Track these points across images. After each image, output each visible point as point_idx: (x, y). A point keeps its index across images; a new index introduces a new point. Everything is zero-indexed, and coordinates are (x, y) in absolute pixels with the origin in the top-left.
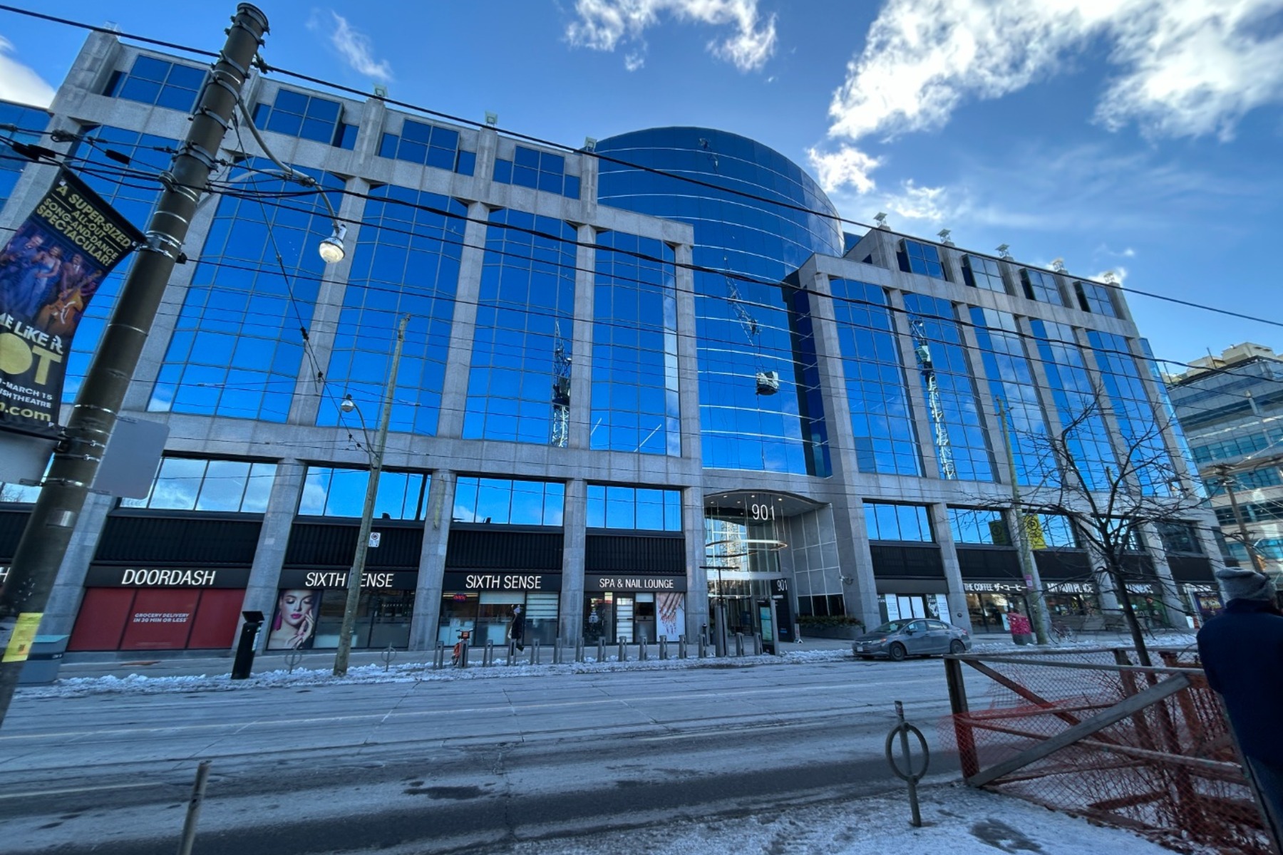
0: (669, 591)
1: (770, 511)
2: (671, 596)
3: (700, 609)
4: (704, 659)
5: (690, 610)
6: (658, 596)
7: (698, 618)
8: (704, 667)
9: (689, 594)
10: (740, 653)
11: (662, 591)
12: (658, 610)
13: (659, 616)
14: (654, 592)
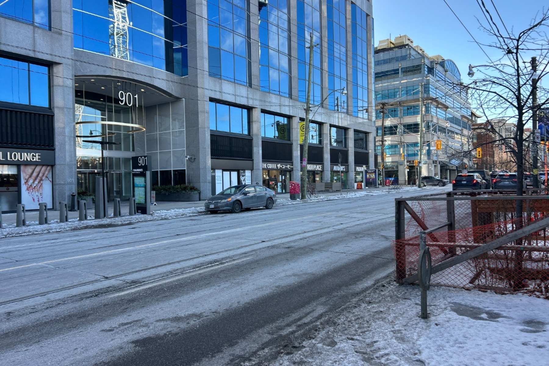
0: (36, 164)
1: (135, 99)
2: (38, 169)
3: (69, 180)
4: (85, 221)
5: (57, 181)
6: (22, 168)
7: (67, 188)
8: (86, 227)
9: (57, 167)
10: (117, 214)
11: (27, 164)
12: (23, 181)
13: (24, 188)
14: (18, 165)
